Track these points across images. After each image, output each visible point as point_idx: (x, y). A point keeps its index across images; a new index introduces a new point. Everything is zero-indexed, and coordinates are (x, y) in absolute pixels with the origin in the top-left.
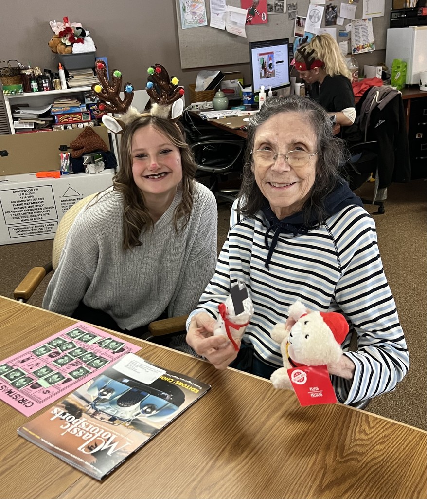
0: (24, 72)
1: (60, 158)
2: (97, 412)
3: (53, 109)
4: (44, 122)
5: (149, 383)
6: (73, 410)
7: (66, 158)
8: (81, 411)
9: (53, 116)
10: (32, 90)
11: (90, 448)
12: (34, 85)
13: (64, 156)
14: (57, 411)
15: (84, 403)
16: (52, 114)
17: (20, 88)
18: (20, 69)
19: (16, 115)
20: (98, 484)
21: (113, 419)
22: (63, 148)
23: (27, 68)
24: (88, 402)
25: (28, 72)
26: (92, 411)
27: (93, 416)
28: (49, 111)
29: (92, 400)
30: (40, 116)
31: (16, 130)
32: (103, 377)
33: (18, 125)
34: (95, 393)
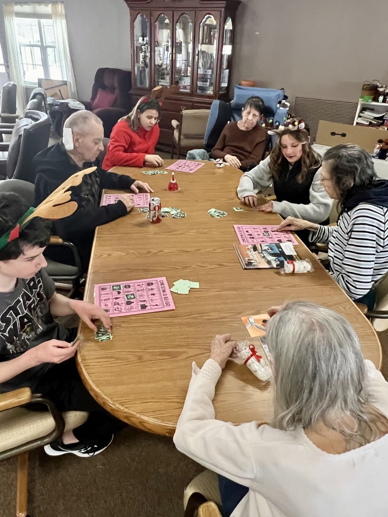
0: (378, 89)
1: (375, 147)
2: (262, 253)
3: (386, 116)
4: (376, 123)
5: (287, 254)
6: (255, 249)
7: (378, 148)
8: (257, 250)
9: (384, 120)
10: (378, 101)
11: (249, 260)
12: (381, 98)
13: (378, 146)
14: (250, 246)
15: (260, 248)
16: (384, 118)
17: (370, 99)
18: (377, 87)
19: (361, 115)
20: (242, 269)
21: (264, 257)
22: (380, 141)
23: (382, 87)
24: (262, 249)
25: (381, 90)
26: (260, 252)
27: (259, 253)
28: (383, 116)
29: (263, 249)
30: (376, 118)
31: (357, 123)
32: (274, 245)
33: (360, 121)
34: (266, 248)
